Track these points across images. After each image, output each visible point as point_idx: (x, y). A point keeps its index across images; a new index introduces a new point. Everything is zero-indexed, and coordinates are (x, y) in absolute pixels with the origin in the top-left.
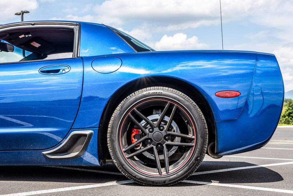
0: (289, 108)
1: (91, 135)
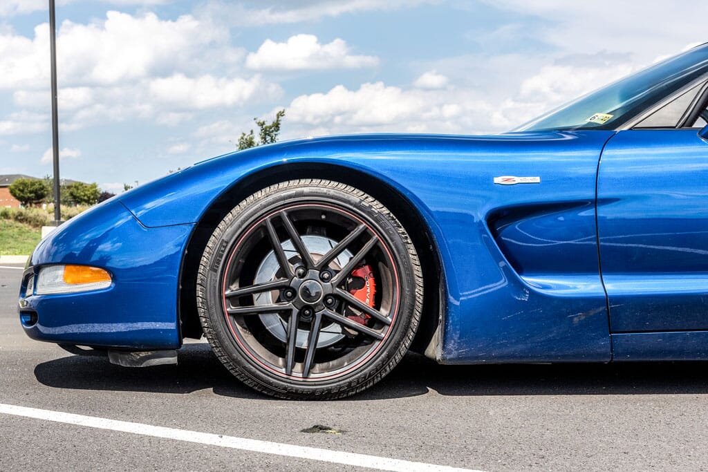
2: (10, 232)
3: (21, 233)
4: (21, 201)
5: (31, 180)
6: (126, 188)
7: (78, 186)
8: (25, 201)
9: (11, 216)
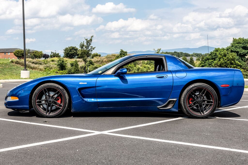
0: (201, 62)
1: (176, 100)
2: (14, 67)
3: (17, 68)
4: (18, 57)
5: (21, 50)
6: (52, 53)
7: (36, 52)
8: (19, 57)
9: (14, 62)
